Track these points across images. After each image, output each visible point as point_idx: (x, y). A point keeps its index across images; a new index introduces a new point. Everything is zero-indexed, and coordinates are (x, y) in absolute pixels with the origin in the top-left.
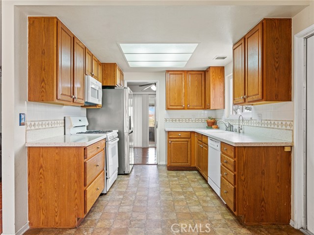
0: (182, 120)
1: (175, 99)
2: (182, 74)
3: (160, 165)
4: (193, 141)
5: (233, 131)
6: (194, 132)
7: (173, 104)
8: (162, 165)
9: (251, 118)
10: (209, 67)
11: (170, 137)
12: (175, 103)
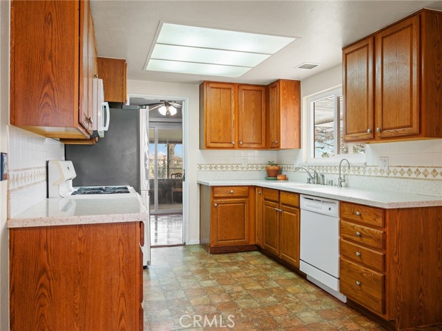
0: (227, 167)
1: (220, 131)
2: (230, 89)
3: (189, 245)
4: (252, 201)
5: (324, 184)
6: (255, 187)
7: (216, 139)
8: (194, 245)
9: (366, 163)
10: (278, 81)
11: (216, 195)
12: (220, 138)
